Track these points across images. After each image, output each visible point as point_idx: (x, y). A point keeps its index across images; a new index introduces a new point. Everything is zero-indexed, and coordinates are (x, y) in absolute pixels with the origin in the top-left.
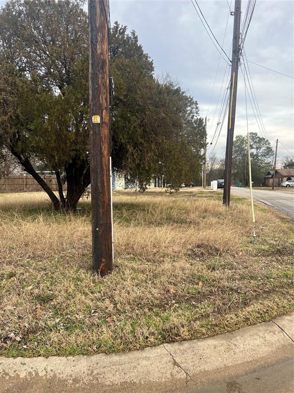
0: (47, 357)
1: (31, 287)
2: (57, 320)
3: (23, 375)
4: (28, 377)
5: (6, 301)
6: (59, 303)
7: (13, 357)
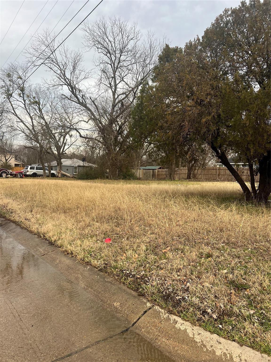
0: (241, 346)
1: (225, 271)
2: (252, 312)
3: (218, 353)
4: (223, 357)
5: (205, 278)
6: (253, 295)
7: (210, 331)
